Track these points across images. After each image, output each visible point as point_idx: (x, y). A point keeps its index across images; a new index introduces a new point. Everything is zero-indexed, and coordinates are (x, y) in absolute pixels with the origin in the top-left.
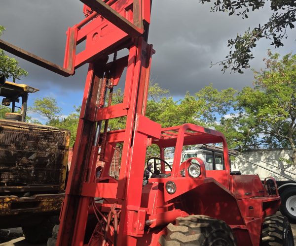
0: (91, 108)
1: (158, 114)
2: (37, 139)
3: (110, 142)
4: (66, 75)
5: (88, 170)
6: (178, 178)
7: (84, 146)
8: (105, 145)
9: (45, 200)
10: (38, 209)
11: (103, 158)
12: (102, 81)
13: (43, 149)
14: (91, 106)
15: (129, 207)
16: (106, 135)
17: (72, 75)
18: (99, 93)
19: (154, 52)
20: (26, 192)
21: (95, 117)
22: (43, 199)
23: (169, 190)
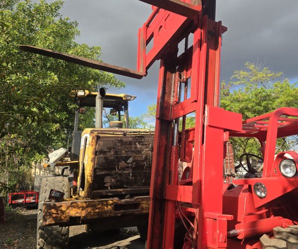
0: (166, 107)
1: (271, 102)
2: (130, 143)
3: (189, 140)
4: (139, 77)
5: (170, 172)
6: (271, 178)
7: (163, 147)
8: (185, 144)
9: (144, 202)
10: (138, 211)
11: (184, 158)
12: (175, 76)
13: (139, 152)
14: (165, 105)
15: (206, 214)
16: (184, 133)
17: (145, 76)
18: (172, 90)
19: (225, 29)
20: (127, 195)
21: (171, 116)
22: (142, 201)
23: (258, 193)
